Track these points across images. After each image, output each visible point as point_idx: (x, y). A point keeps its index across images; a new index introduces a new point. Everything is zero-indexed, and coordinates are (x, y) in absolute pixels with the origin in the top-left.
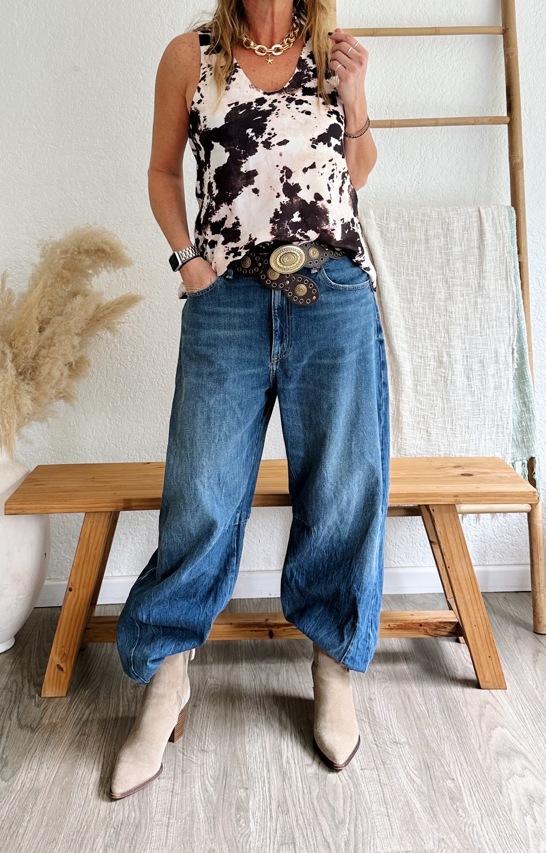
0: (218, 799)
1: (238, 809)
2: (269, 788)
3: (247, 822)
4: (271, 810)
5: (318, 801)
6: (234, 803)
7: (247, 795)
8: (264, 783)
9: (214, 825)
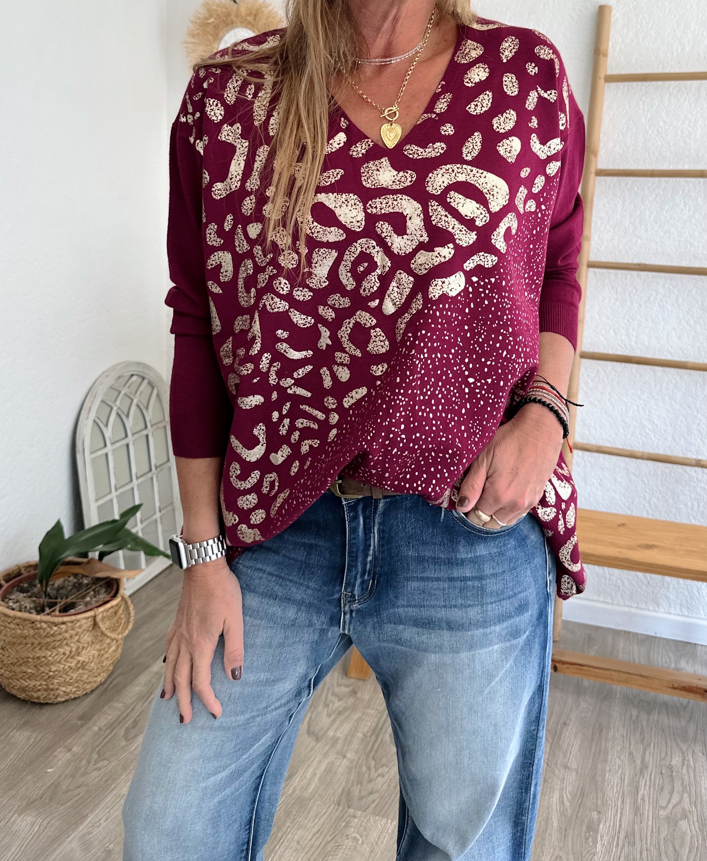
0: (572, 814)
1: (589, 828)
2: (621, 817)
3: (595, 842)
4: (618, 838)
5: (665, 843)
6: (586, 822)
7: (599, 818)
8: (617, 812)
9: (565, 836)
